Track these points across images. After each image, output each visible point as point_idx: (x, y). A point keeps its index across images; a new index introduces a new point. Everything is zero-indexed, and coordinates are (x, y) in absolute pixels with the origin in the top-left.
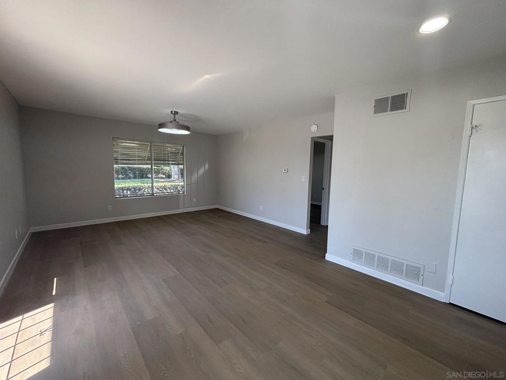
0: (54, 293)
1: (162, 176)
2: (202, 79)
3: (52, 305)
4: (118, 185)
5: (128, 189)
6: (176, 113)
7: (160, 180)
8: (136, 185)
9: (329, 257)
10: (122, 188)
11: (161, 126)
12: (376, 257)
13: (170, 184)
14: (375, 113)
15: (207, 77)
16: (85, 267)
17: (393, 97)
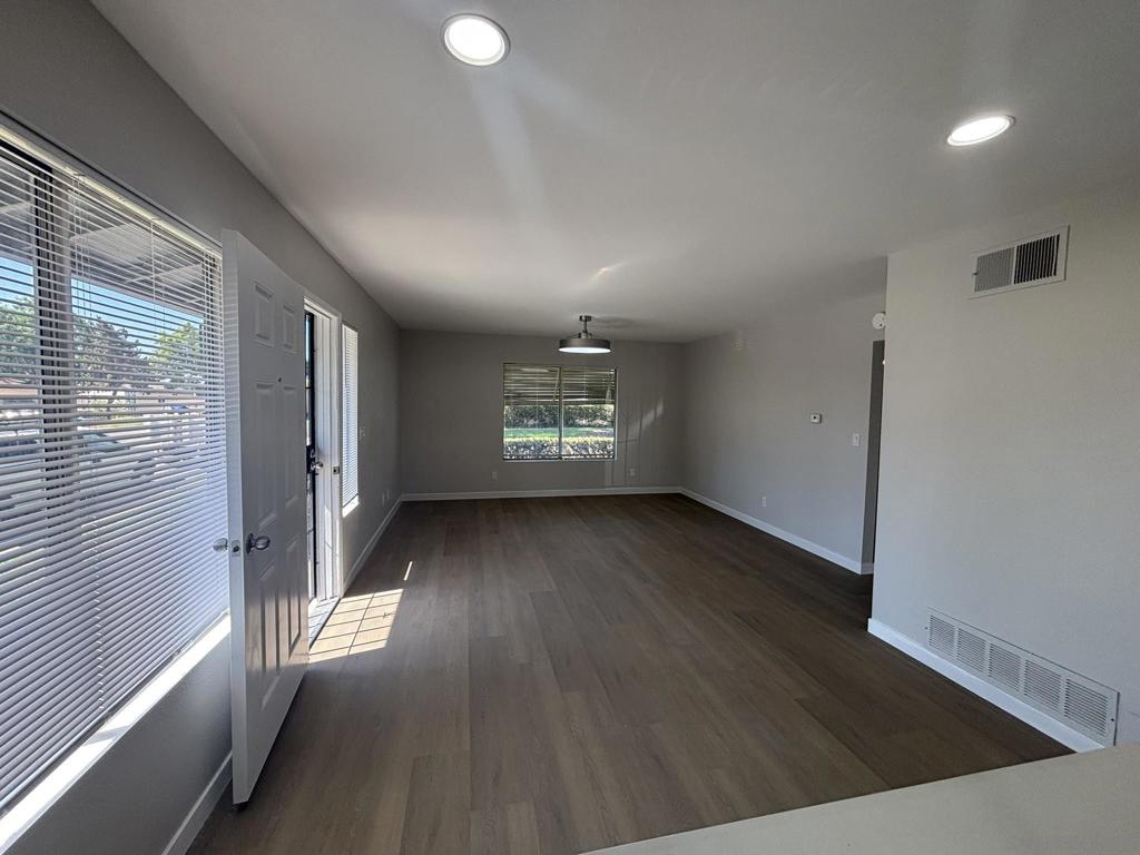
0: (406, 578)
1: (600, 422)
2: (600, 273)
3: (401, 590)
4: (511, 437)
5: (526, 447)
6: (588, 318)
7: (595, 430)
8: (538, 439)
9: (875, 627)
10: (516, 444)
11: (564, 343)
12: (988, 648)
13: (595, 439)
14: (978, 289)
15: (604, 270)
16: (445, 554)
17: (1021, 249)
